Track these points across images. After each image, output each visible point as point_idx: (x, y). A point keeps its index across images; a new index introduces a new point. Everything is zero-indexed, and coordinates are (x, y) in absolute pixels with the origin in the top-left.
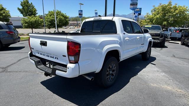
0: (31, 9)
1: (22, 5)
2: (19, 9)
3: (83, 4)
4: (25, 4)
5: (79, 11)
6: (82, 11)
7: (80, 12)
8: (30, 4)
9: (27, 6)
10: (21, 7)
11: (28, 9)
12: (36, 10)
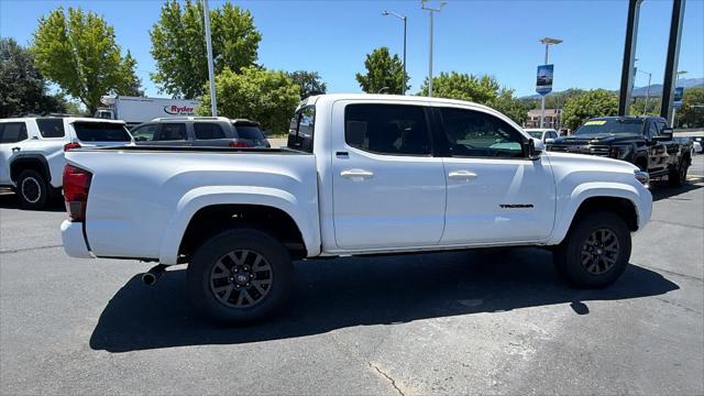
0: (391, 76)
1: (368, 65)
2: (360, 78)
3: (557, 42)
4: (377, 58)
5: (539, 68)
6: (550, 68)
7: (543, 73)
8: (392, 58)
9: (381, 66)
10: (365, 72)
11: (384, 74)
12: (406, 78)
